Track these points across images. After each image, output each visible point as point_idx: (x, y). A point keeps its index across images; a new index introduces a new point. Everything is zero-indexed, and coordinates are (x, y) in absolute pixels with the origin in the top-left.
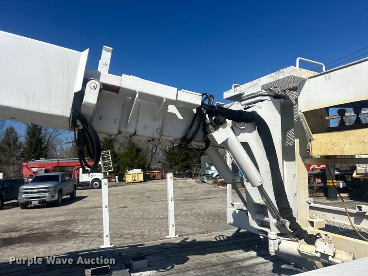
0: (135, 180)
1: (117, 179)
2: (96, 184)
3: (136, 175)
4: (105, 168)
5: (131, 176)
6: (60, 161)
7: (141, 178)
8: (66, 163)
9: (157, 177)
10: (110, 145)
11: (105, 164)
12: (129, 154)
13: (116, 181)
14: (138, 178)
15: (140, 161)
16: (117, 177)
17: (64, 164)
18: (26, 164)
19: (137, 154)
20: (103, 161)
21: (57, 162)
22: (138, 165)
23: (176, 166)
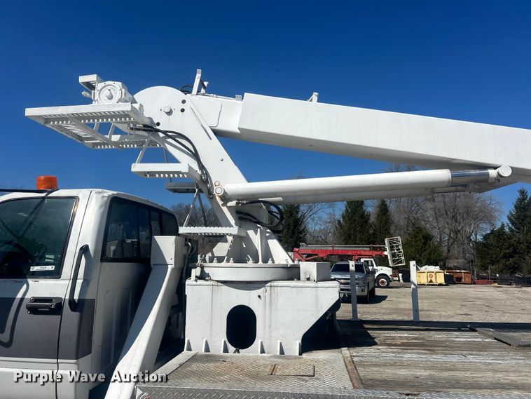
0: (431, 281)
1: (401, 278)
2: (383, 282)
3: (433, 274)
4: (394, 261)
5: (425, 274)
6: (335, 248)
7: (441, 279)
8: (342, 251)
9: (463, 280)
10: (385, 228)
11: (393, 255)
12: (413, 243)
13: (399, 280)
14: (436, 278)
15: (430, 254)
16: (400, 275)
17: (340, 252)
18: (297, 249)
19: (425, 244)
20: (391, 250)
21: (331, 248)
22: (428, 259)
23: (493, 265)
